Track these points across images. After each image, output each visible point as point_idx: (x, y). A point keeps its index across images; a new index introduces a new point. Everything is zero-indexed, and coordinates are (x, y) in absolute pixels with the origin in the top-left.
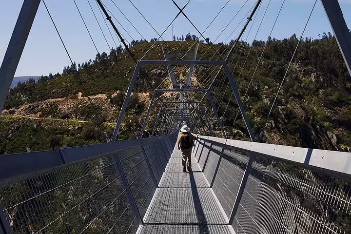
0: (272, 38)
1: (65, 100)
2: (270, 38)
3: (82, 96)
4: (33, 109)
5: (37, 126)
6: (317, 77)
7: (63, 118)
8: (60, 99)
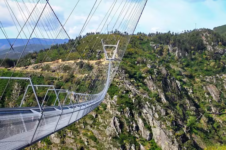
0: (159, 32)
1: (53, 63)
2: (157, 32)
3: (62, 61)
4: (38, 67)
5: (40, 75)
6: (178, 53)
7: (53, 72)
8: (51, 62)
